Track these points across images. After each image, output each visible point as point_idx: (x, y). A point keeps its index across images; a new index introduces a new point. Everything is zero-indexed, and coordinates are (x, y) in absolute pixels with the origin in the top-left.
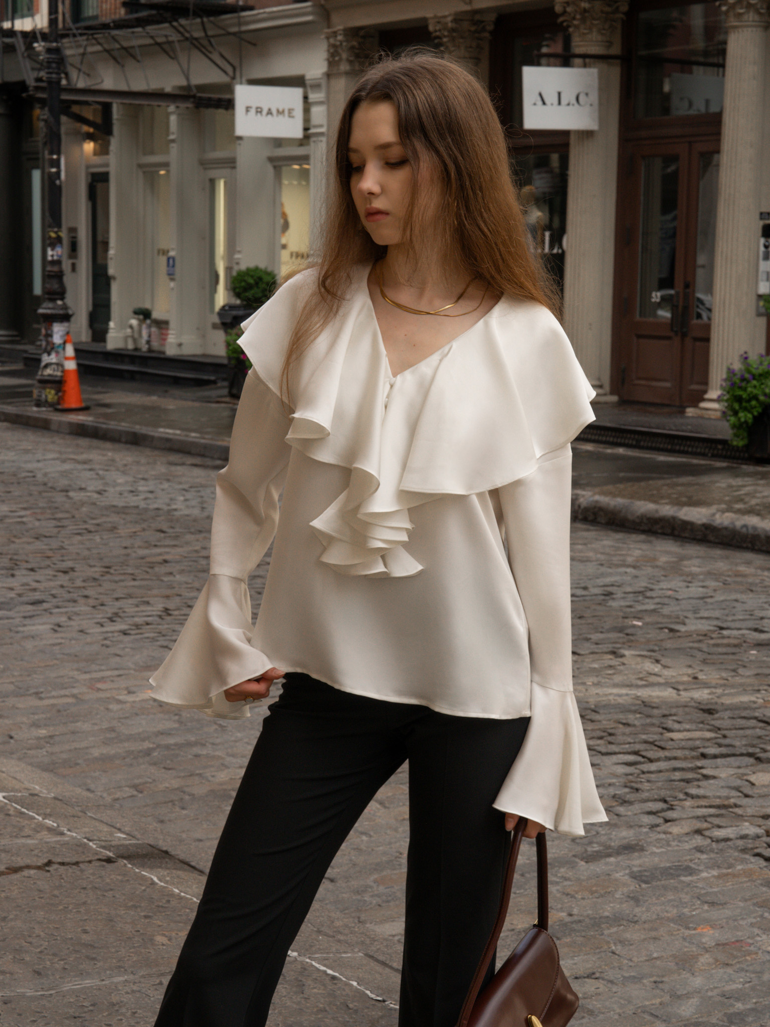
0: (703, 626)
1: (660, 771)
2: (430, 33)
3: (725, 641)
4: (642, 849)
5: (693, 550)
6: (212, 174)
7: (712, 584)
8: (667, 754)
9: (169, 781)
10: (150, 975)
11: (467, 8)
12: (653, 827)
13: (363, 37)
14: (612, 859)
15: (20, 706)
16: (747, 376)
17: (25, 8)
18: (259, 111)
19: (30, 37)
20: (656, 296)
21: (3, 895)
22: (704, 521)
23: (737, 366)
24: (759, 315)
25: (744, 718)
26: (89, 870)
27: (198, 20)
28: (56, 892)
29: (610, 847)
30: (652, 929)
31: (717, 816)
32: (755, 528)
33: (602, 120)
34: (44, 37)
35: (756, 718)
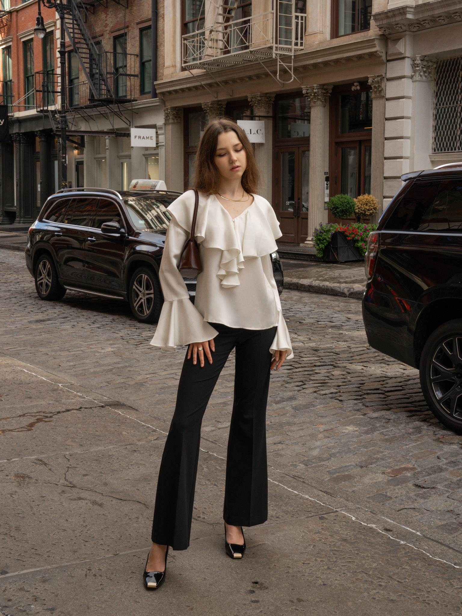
0: (312, 321)
1: (300, 372)
2: (203, 109)
3: (320, 326)
4: (296, 399)
5: (305, 294)
6: (122, 161)
7: (314, 306)
8: (302, 365)
9: (120, 380)
10: (122, 445)
11: (216, 99)
12: (299, 391)
13: (178, 110)
14: (285, 403)
15: (62, 354)
16: (322, 231)
17: (52, 102)
18: (140, 137)
19: (54, 112)
20: (288, 203)
21: (65, 419)
22: (309, 284)
23: (318, 228)
24: (325, 209)
25: (328, 352)
26: (95, 410)
27: (117, 105)
28: (84, 418)
29: (283, 398)
30: (301, 426)
31: (321, 386)
32: (327, 286)
33: (266, 138)
34: (60, 112)
35: (333, 352)
